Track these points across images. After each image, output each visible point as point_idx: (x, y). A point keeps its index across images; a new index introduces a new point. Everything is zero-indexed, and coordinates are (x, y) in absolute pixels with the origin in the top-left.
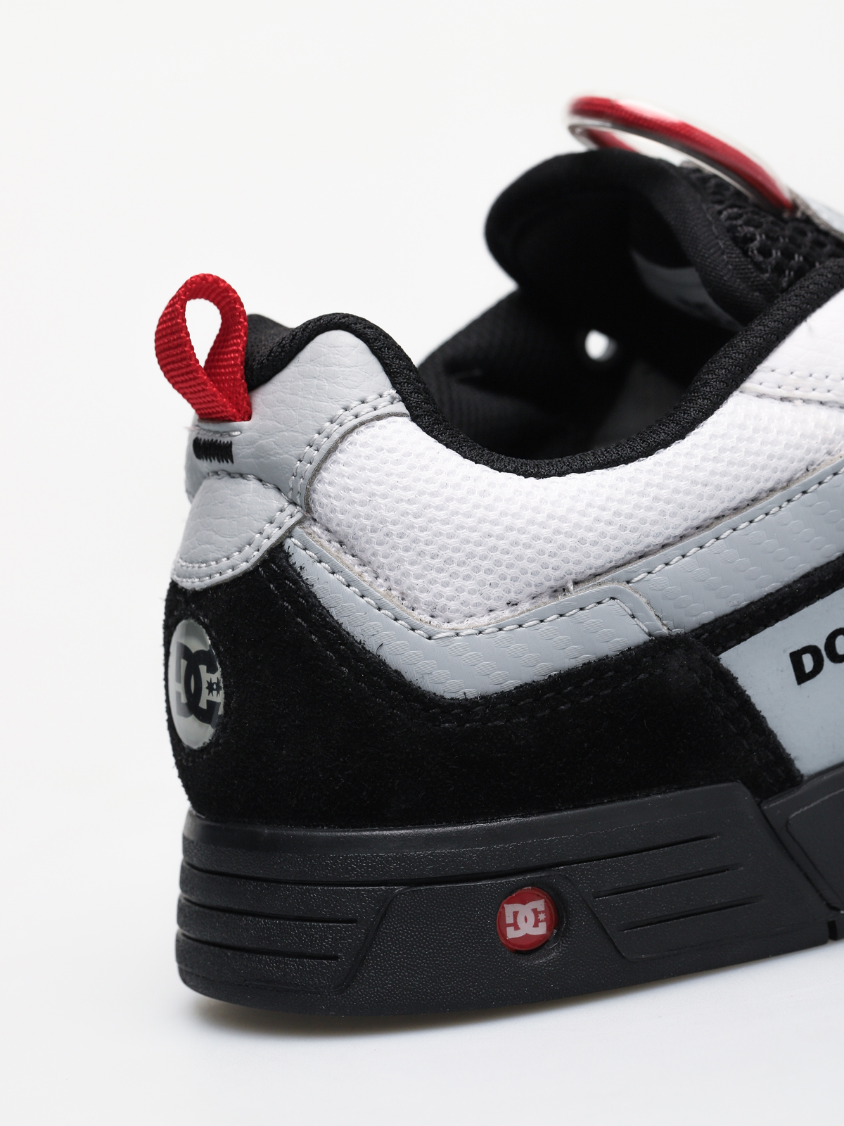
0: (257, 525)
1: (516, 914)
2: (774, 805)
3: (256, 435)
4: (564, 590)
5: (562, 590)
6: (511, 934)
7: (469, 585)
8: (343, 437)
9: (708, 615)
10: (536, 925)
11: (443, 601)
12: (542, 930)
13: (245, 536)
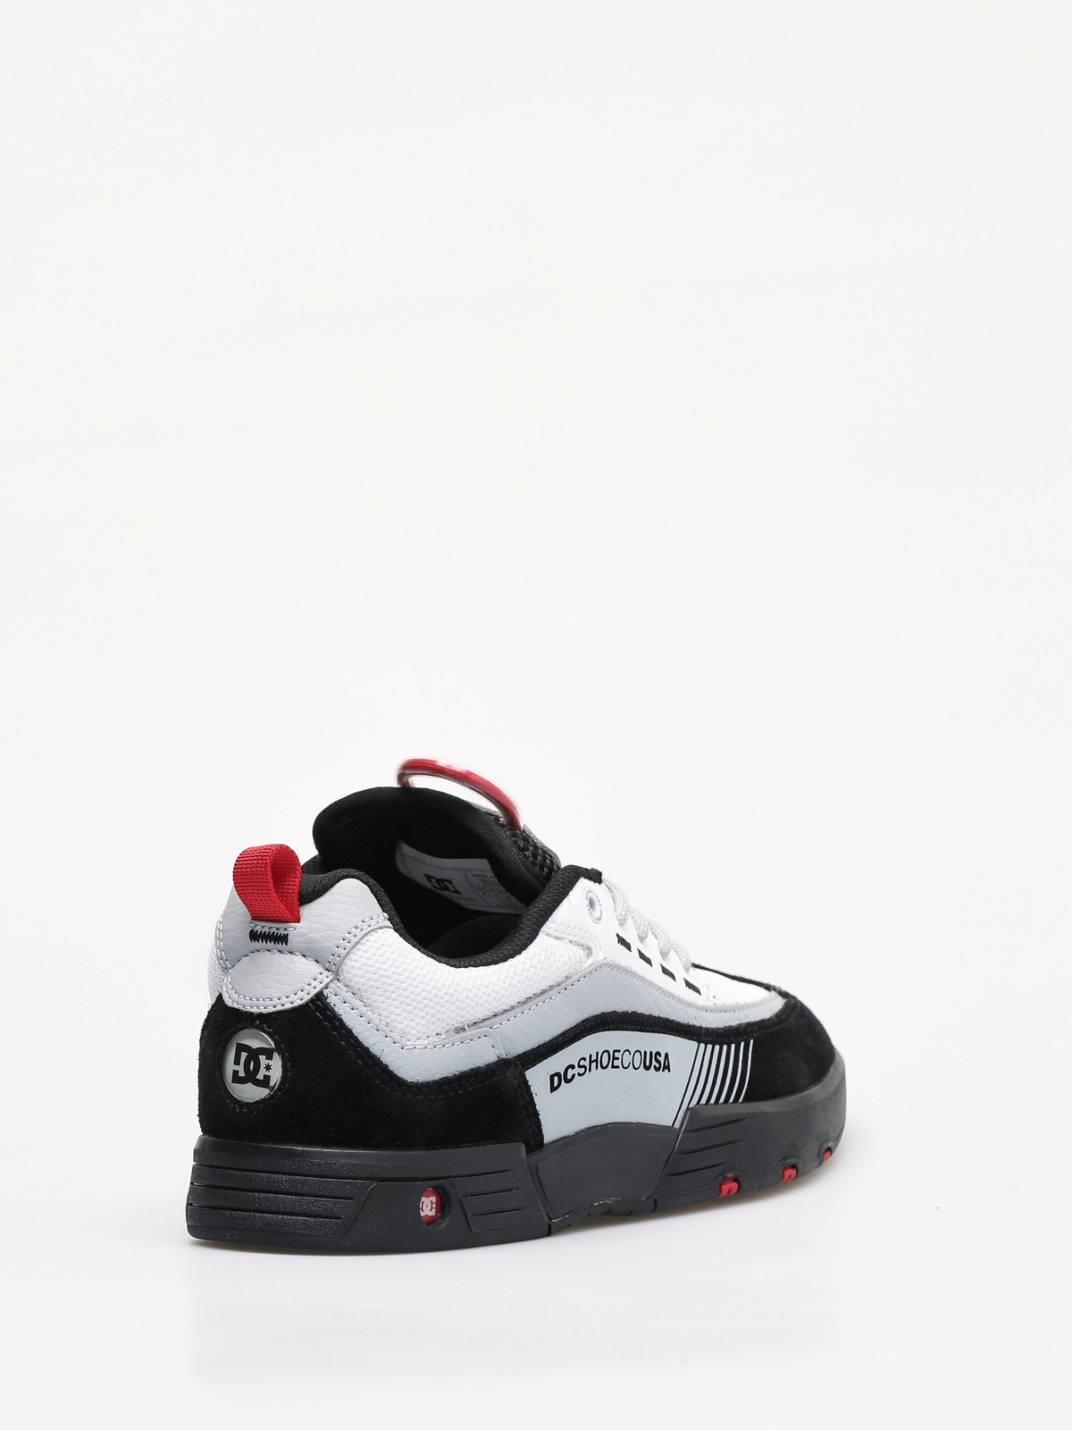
0: (307, 981)
1: (423, 1203)
2: (533, 1157)
3: (306, 931)
4: (464, 1029)
5: (461, 1030)
6: (422, 1214)
7: (424, 1022)
8: (363, 937)
9: (521, 1050)
10: (431, 1210)
11: (408, 1029)
12: (433, 1213)
13: (299, 986)
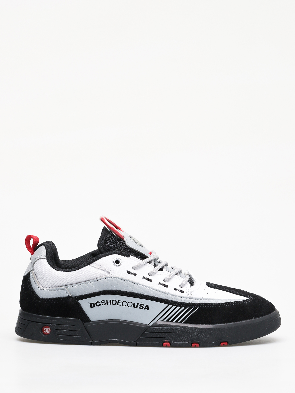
1: (46, 329)
2: (85, 324)
5: (58, 287)
6: (44, 332)
8: (37, 260)
9: (77, 295)
10: (48, 331)
11: (43, 285)
